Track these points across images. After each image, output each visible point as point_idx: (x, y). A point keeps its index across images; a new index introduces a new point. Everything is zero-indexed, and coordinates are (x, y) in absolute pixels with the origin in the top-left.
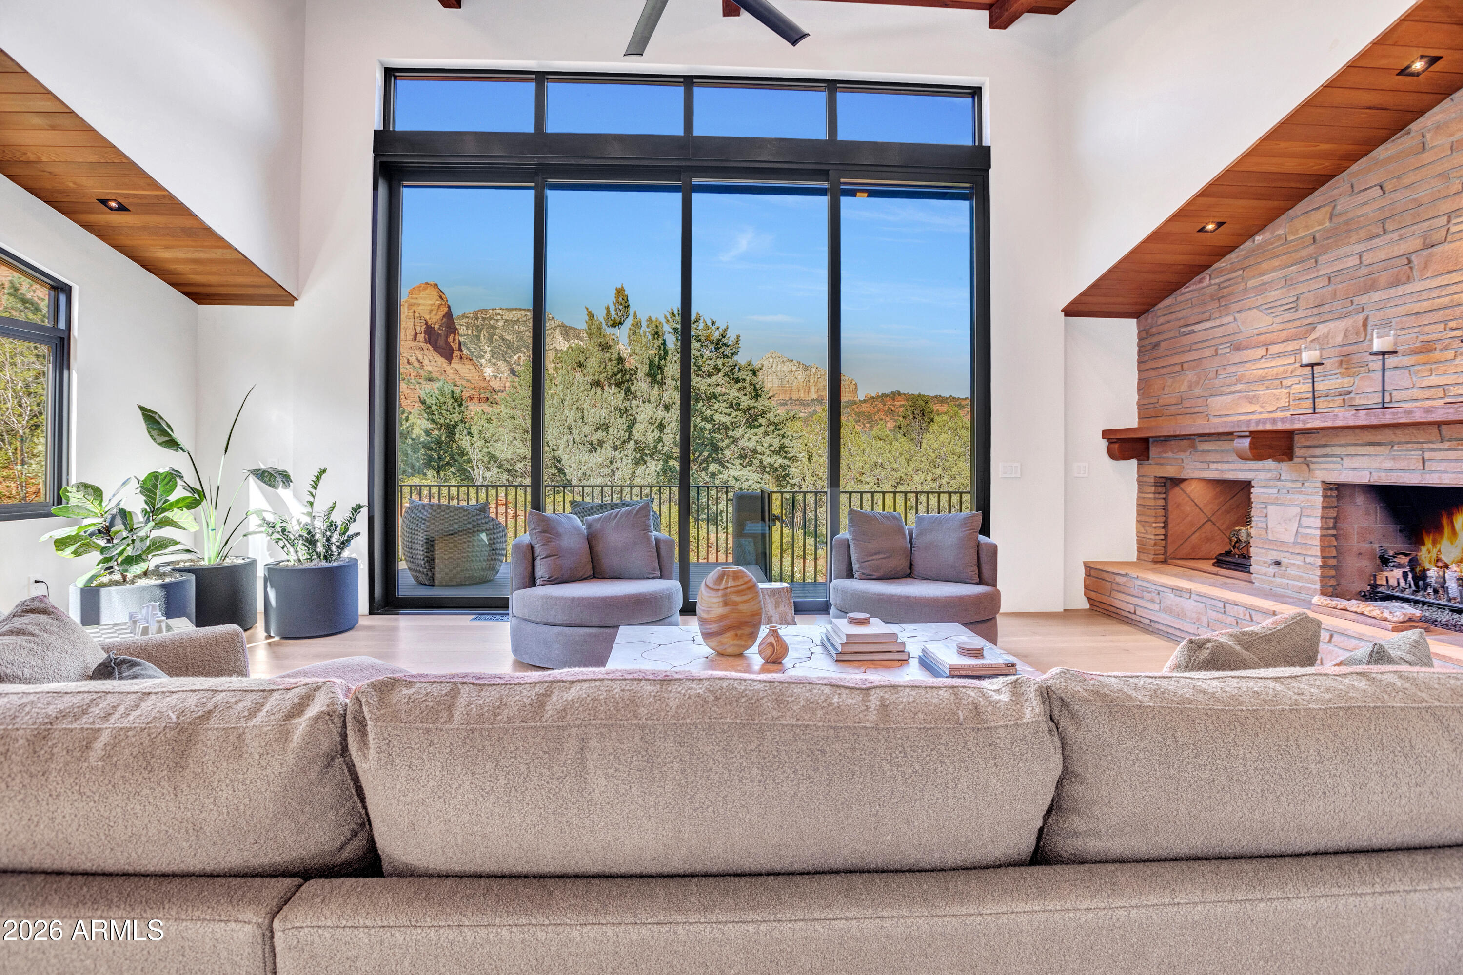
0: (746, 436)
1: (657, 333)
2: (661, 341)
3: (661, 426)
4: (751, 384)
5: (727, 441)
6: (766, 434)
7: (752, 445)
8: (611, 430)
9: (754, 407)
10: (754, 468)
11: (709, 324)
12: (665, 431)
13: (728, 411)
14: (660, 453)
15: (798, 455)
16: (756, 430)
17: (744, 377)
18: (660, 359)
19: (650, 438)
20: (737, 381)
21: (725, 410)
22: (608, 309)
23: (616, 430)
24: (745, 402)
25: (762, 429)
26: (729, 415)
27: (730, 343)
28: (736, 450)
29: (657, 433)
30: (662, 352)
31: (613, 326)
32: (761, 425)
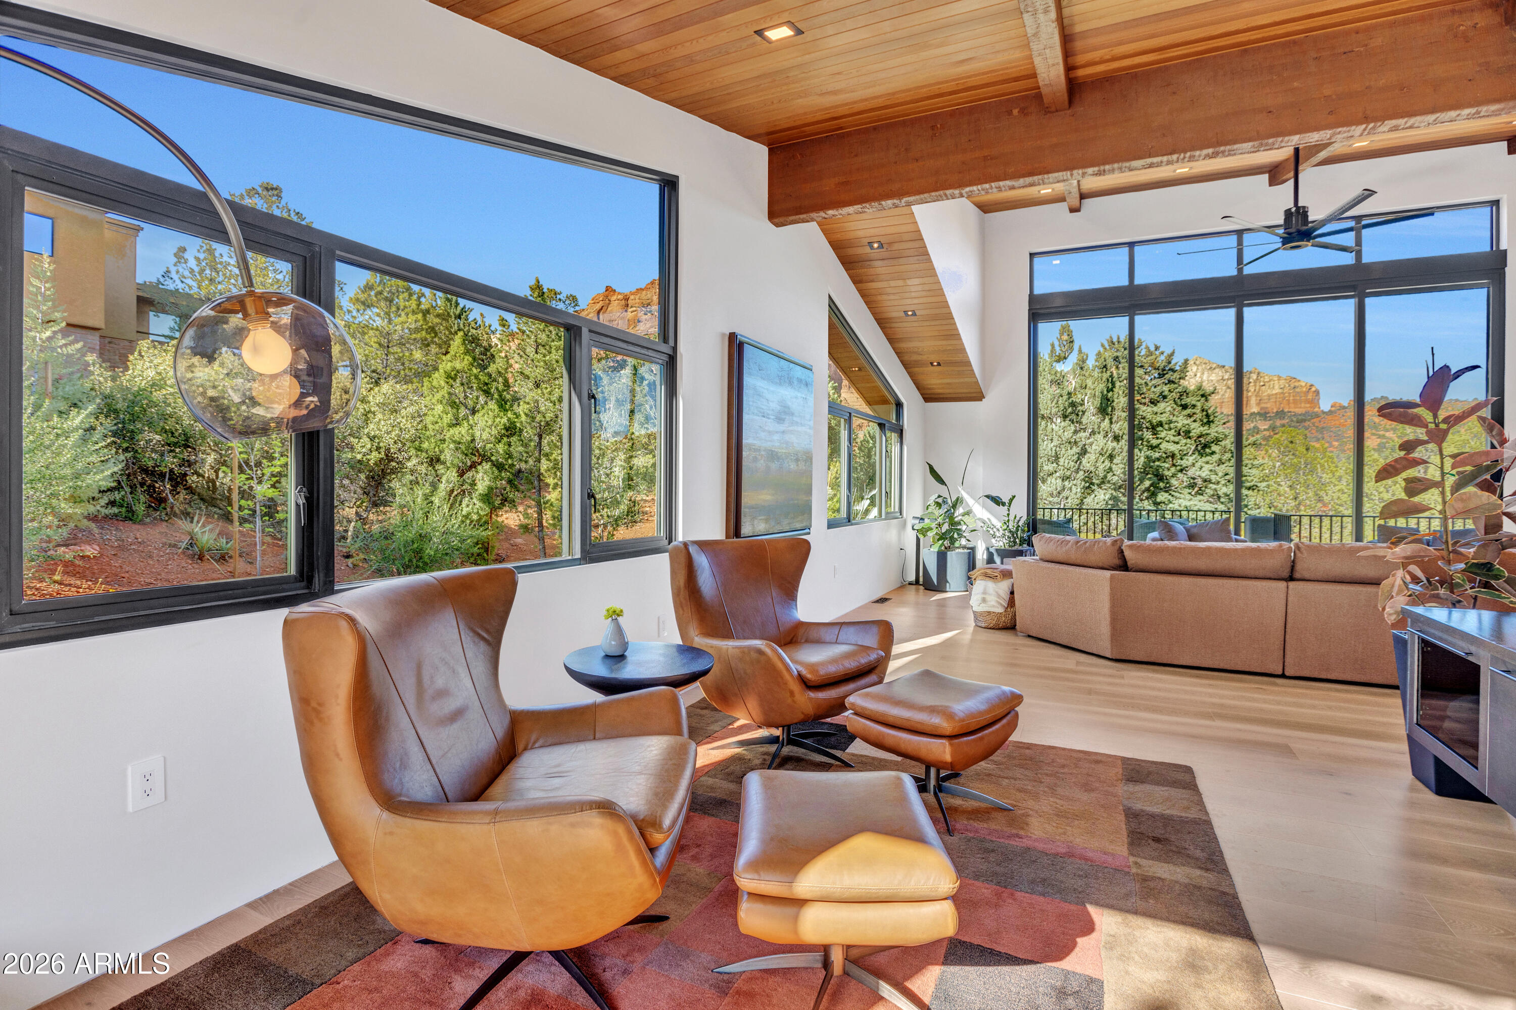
0: (1198, 465)
1: (1105, 366)
2: (1109, 374)
3: (1111, 457)
4: (1203, 411)
5: (1173, 470)
6: (1220, 462)
7: (1205, 473)
8: (1061, 461)
9: (1207, 434)
10: (1205, 498)
11: (1152, 349)
12: (1115, 461)
13: (1176, 439)
14: (1109, 482)
15: (1259, 485)
16: (1208, 458)
17: (1193, 402)
18: (1108, 391)
19: (1102, 467)
20: (1185, 407)
21: (1172, 438)
22: (1053, 346)
23: (1067, 461)
24: (1197, 429)
25: (1216, 457)
26: (1177, 443)
27: (1177, 368)
28: (1185, 479)
29: (1107, 463)
30: (1110, 385)
31: (1058, 361)
32: (1213, 453)
